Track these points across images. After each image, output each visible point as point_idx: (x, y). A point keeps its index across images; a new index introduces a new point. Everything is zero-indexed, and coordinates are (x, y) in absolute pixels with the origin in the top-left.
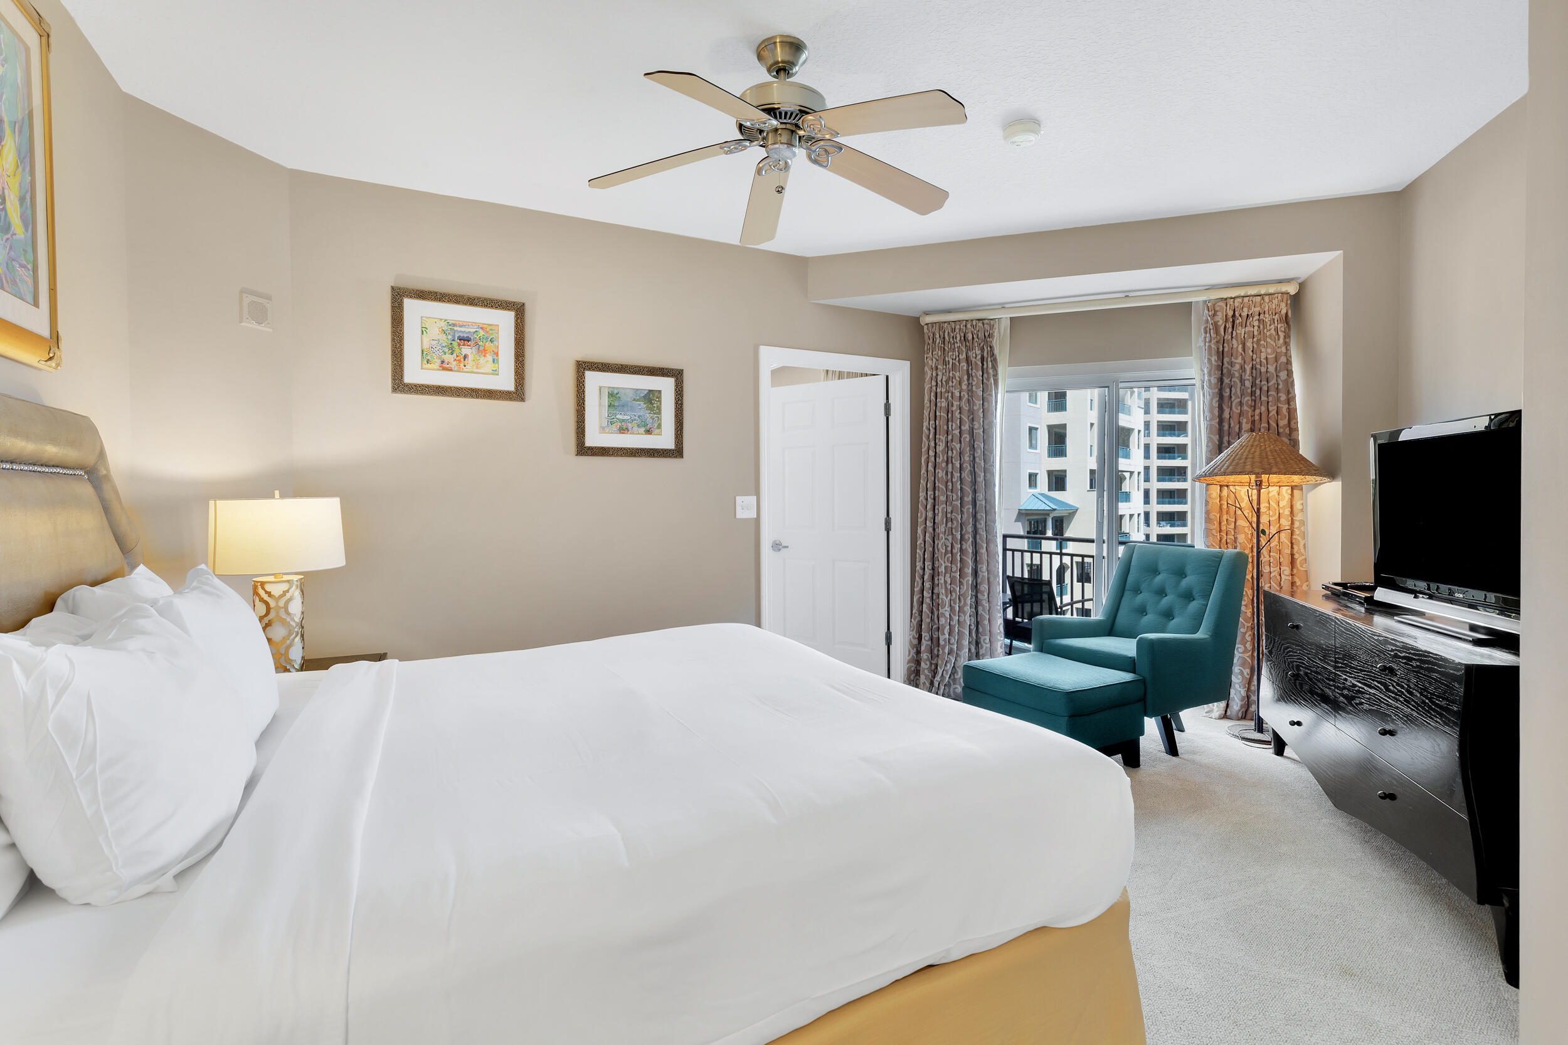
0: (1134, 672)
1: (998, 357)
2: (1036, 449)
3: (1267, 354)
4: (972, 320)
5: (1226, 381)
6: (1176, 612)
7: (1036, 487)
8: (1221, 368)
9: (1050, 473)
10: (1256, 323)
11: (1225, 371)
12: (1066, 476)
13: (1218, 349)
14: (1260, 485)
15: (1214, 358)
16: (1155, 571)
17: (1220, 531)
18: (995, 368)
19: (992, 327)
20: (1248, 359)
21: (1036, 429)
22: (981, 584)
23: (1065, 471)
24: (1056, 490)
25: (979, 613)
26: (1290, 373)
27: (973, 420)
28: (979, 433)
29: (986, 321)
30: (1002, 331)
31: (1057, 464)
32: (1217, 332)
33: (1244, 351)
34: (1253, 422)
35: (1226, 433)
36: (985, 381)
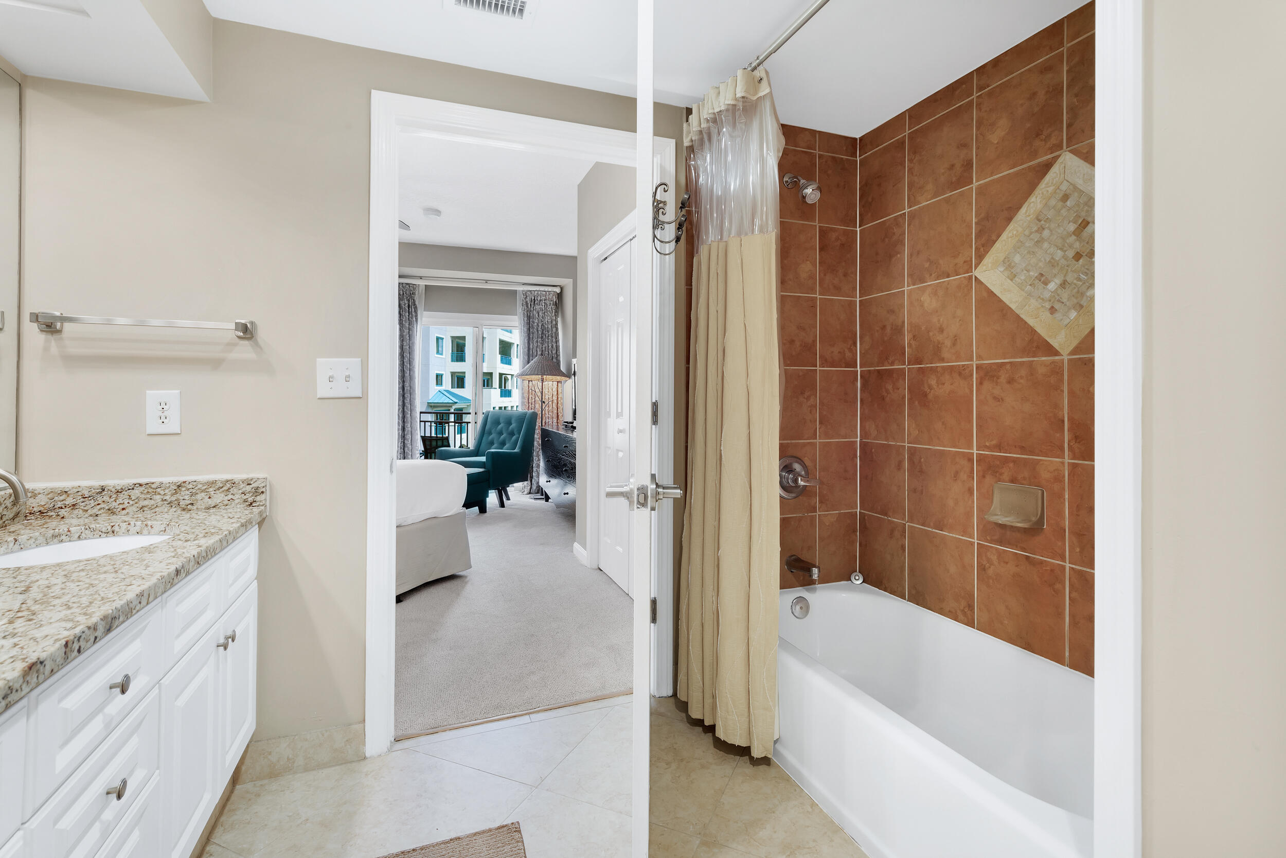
0: (484, 468)
1: (418, 306)
2: (442, 354)
3: (548, 319)
4: (402, 284)
5: (531, 330)
6: (507, 442)
7: (442, 384)
8: (529, 323)
9: (453, 374)
10: (544, 304)
11: (531, 325)
12: (465, 377)
13: (528, 314)
14: (543, 381)
15: (526, 319)
16: (499, 423)
17: (529, 403)
18: (416, 312)
19: (414, 289)
20: (540, 321)
21: (442, 339)
22: (407, 434)
23: (464, 373)
24: (457, 388)
25: (406, 451)
26: (557, 329)
27: (403, 340)
28: (406, 348)
29: (411, 285)
30: (420, 292)
31: (458, 367)
32: (527, 306)
33: (538, 316)
34: (542, 351)
35: (531, 355)
36: (410, 319)
